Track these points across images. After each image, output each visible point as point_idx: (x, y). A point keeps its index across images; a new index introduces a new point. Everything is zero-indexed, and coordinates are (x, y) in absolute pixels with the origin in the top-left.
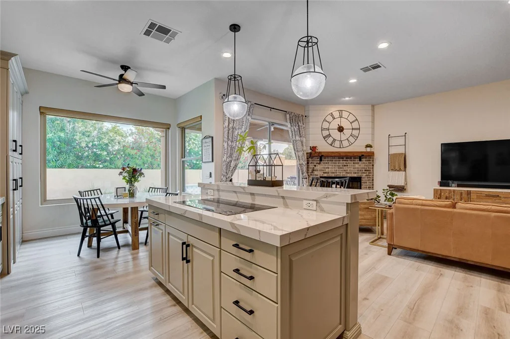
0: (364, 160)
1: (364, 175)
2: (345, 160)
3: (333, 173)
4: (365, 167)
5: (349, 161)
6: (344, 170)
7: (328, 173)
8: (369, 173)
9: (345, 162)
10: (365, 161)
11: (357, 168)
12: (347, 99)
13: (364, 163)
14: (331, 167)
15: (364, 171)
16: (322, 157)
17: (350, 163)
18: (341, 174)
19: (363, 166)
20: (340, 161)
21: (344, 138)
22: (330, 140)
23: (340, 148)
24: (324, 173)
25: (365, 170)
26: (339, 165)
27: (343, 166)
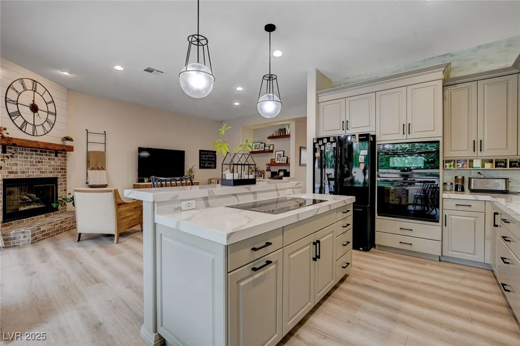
0: (60, 155)
1: (60, 174)
2: (39, 155)
3: (24, 172)
4: (61, 165)
5: (44, 156)
6: (39, 169)
7: (16, 173)
9: (39, 157)
10: (61, 157)
11: (54, 166)
13: (60, 159)
14: (21, 163)
15: (60, 170)
16: (6, 146)
17: (45, 158)
18: (35, 174)
19: (59, 163)
20: (33, 154)
21: (38, 121)
22: (19, 121)
23: (33, 135)
24: (10, 173)
25: (61, 169)
26: (31, 160)
27: (36, 162)
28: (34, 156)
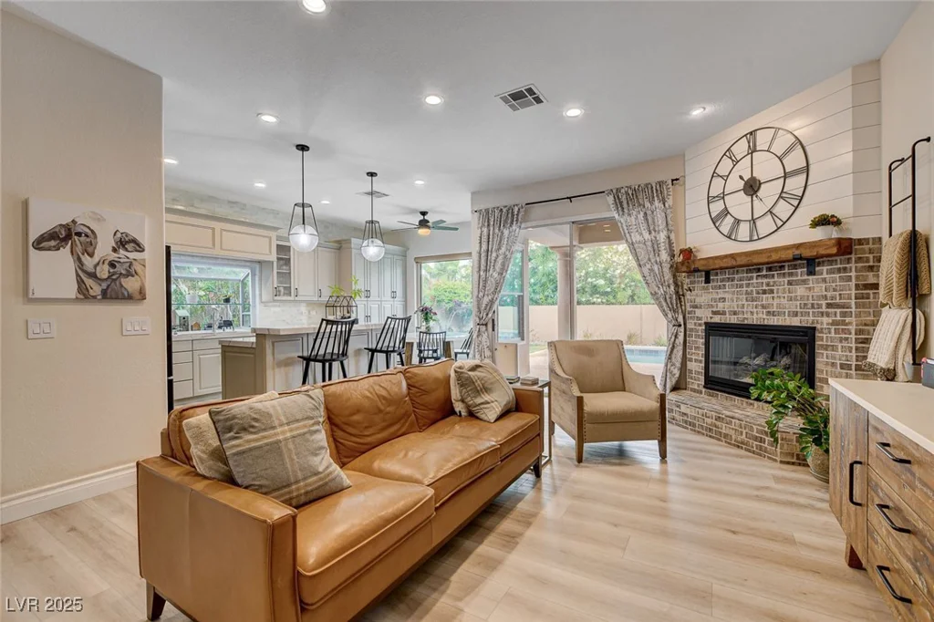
0: (825, 268)
1: (825, 320)
2: (766, 276)
3: (735, 313)
4: (829, 294)
5: (776, 279)
6: (763, 307)
7: (724, 313)
8: (844, 315)
9: (765, 281)
10: (829, 272)
11: (802, 298)
12: (697, 113)
13: (824, 280)
14: (730, 296)
15: (824, 309)
16: (709, 272)
17: (780, 282)
18: (755, 316)
19: (819, 289)
20: (751, 278)
21: (760, 209)
22: (727, 224)
23: (751, 240)
24: (715, 313)
25: (829, 306)
26: (749, 289)
27: (758, 293)
28: (755, 281)
